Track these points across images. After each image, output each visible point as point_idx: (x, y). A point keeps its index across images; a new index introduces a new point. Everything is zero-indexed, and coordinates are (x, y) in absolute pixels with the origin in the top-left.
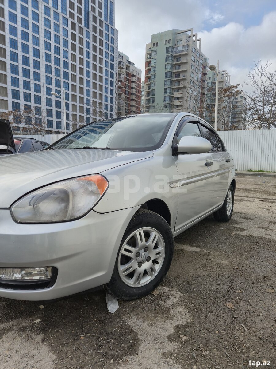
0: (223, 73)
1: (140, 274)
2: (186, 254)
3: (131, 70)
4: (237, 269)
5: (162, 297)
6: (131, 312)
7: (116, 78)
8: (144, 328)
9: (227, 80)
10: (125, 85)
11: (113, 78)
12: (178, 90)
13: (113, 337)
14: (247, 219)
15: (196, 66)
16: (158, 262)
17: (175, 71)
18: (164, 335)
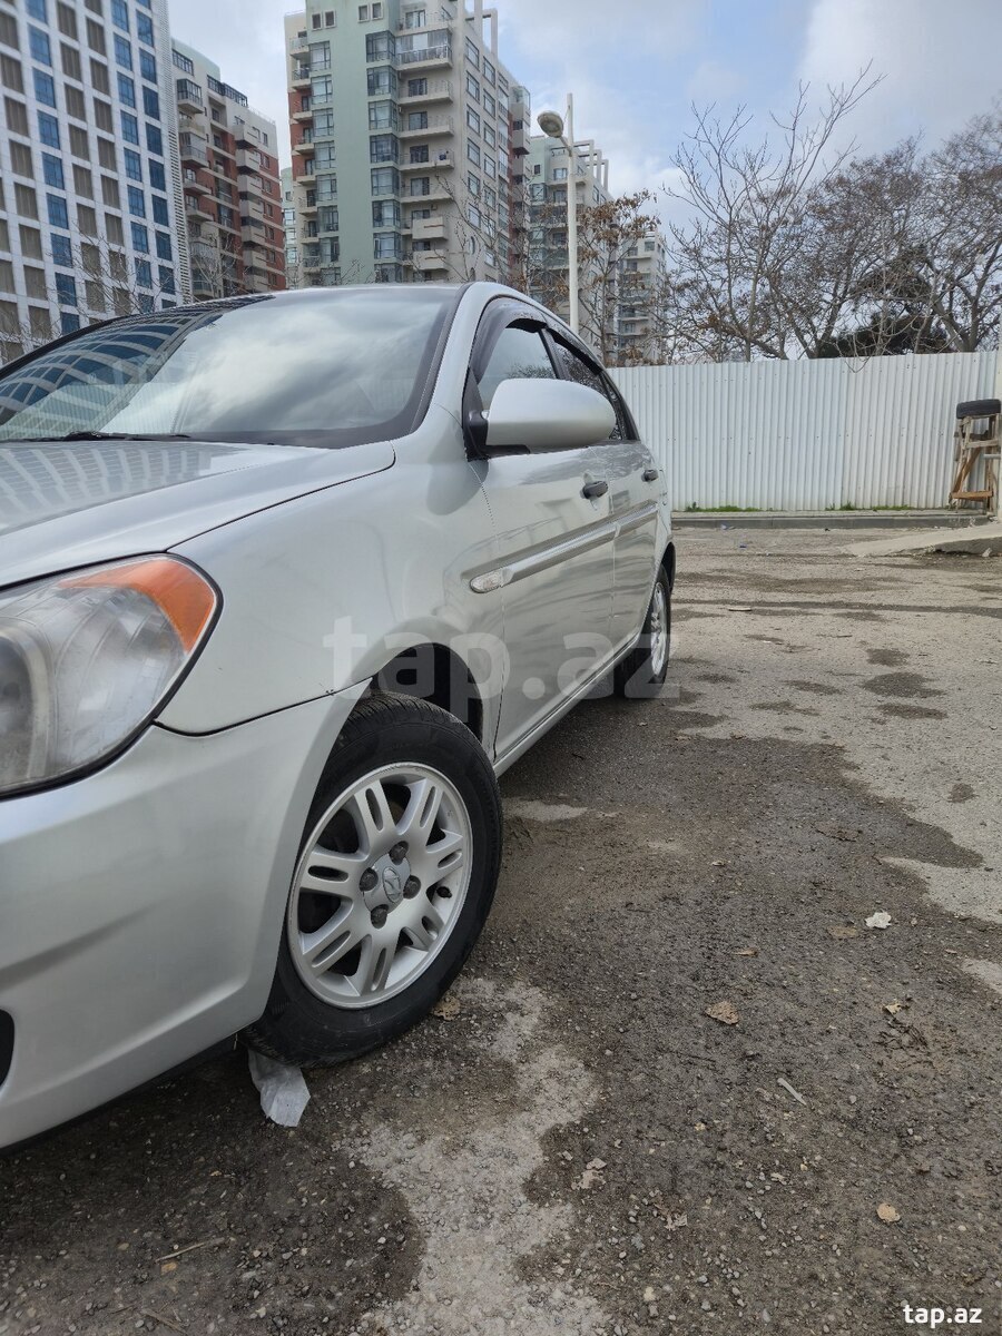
0: (583, 150)
1: (384, 951)
2: (536, 834)
3: (231, 121)
4: (721, 866)
5: (476, 1021)
6: (365, 1106)
7: (172, 149)
8: (425, 1167)
9: (598, 179)
10: (213, 183)
11: (160, 152)
12: (427, 209)
13: (305, 1235)
14: (715, 679)
15: (485, 117)
16: (448, 890)
17: (407, 134)
18: (510, 1182)
